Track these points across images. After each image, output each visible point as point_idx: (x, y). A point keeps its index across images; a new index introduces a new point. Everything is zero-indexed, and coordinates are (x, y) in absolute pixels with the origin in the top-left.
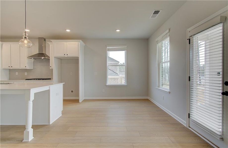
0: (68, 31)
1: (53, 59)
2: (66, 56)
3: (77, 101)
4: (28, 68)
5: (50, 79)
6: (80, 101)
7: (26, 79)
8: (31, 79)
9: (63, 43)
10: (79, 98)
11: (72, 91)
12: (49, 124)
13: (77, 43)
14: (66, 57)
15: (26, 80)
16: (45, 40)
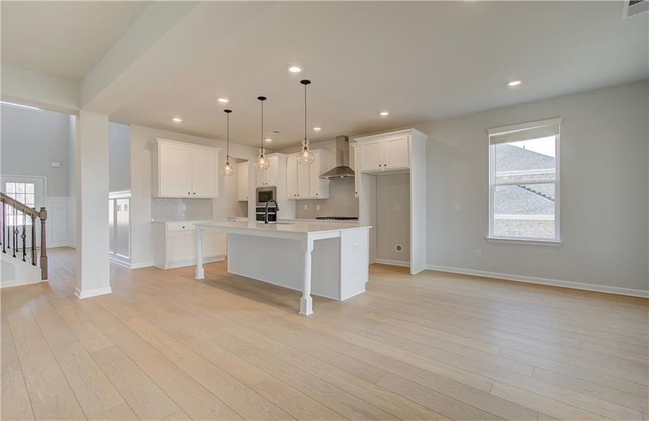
0: (384, 114)
1: (360, 175)
2: (383, 168)
3: (407, 270)
4: (320, 197)
5: (357, 218)
6: (414, 271)
7: (318, 218)
8: (324, 218)
9: (376, 141)
10: (409, 265)
11: (399, 248)
12: (338, 299)
13: (405, 136)
14: (384, 170)
15: (318, 220)
16: (347, 139)
